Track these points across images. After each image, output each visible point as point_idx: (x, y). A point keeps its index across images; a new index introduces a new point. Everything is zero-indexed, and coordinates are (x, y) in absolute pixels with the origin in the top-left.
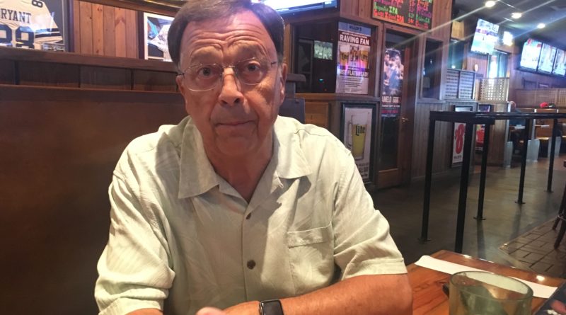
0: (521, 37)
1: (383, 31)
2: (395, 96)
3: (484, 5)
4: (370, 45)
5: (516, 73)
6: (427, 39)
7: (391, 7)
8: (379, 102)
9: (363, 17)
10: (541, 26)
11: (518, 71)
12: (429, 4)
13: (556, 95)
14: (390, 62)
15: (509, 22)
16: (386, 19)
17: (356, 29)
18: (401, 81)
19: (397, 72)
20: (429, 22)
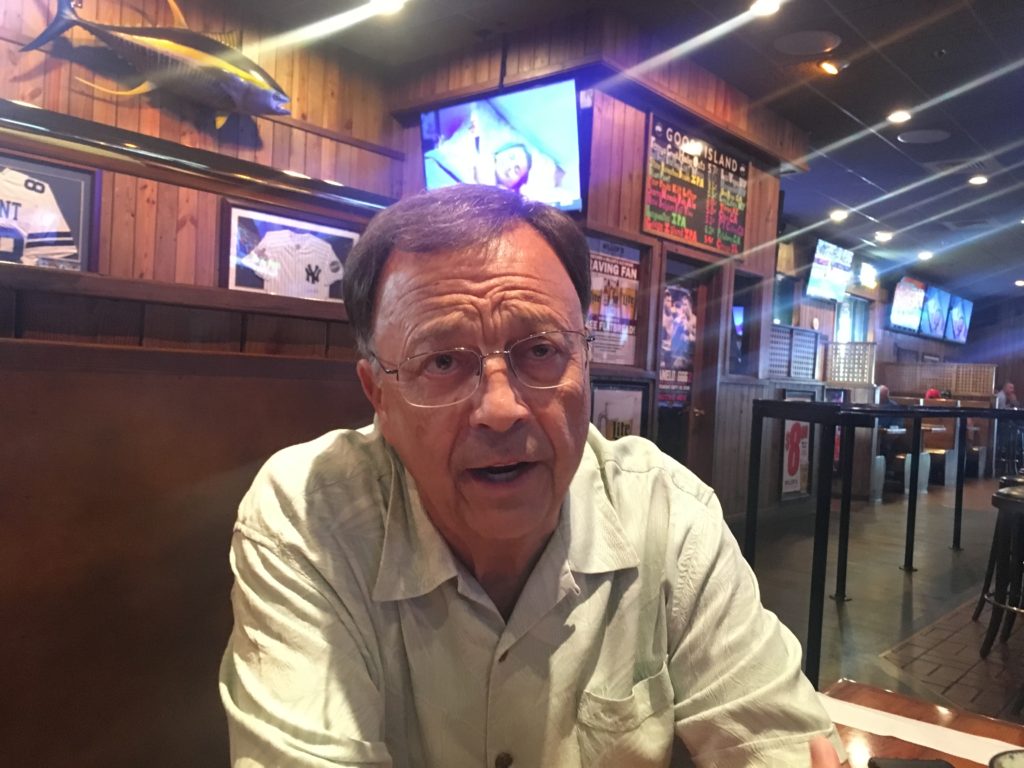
0: (891, 274)
1: (661, 255)
2: (682, 369)
3: (829, 217)
4: (638, 278)
5: (884, 335)
6: (737, 271)
7: (674, 215)
8: (654, 381)
9: (627, 230)
10: (925, 256)
11: (888, 332)
12: (740, 211)
13: (954, 375)
14: (673, 310)
15: (870, 247)
16: (666, 235)
17: (613, 251)
18: (692, 345)
19: (685, 328)
20: (739, 241)
